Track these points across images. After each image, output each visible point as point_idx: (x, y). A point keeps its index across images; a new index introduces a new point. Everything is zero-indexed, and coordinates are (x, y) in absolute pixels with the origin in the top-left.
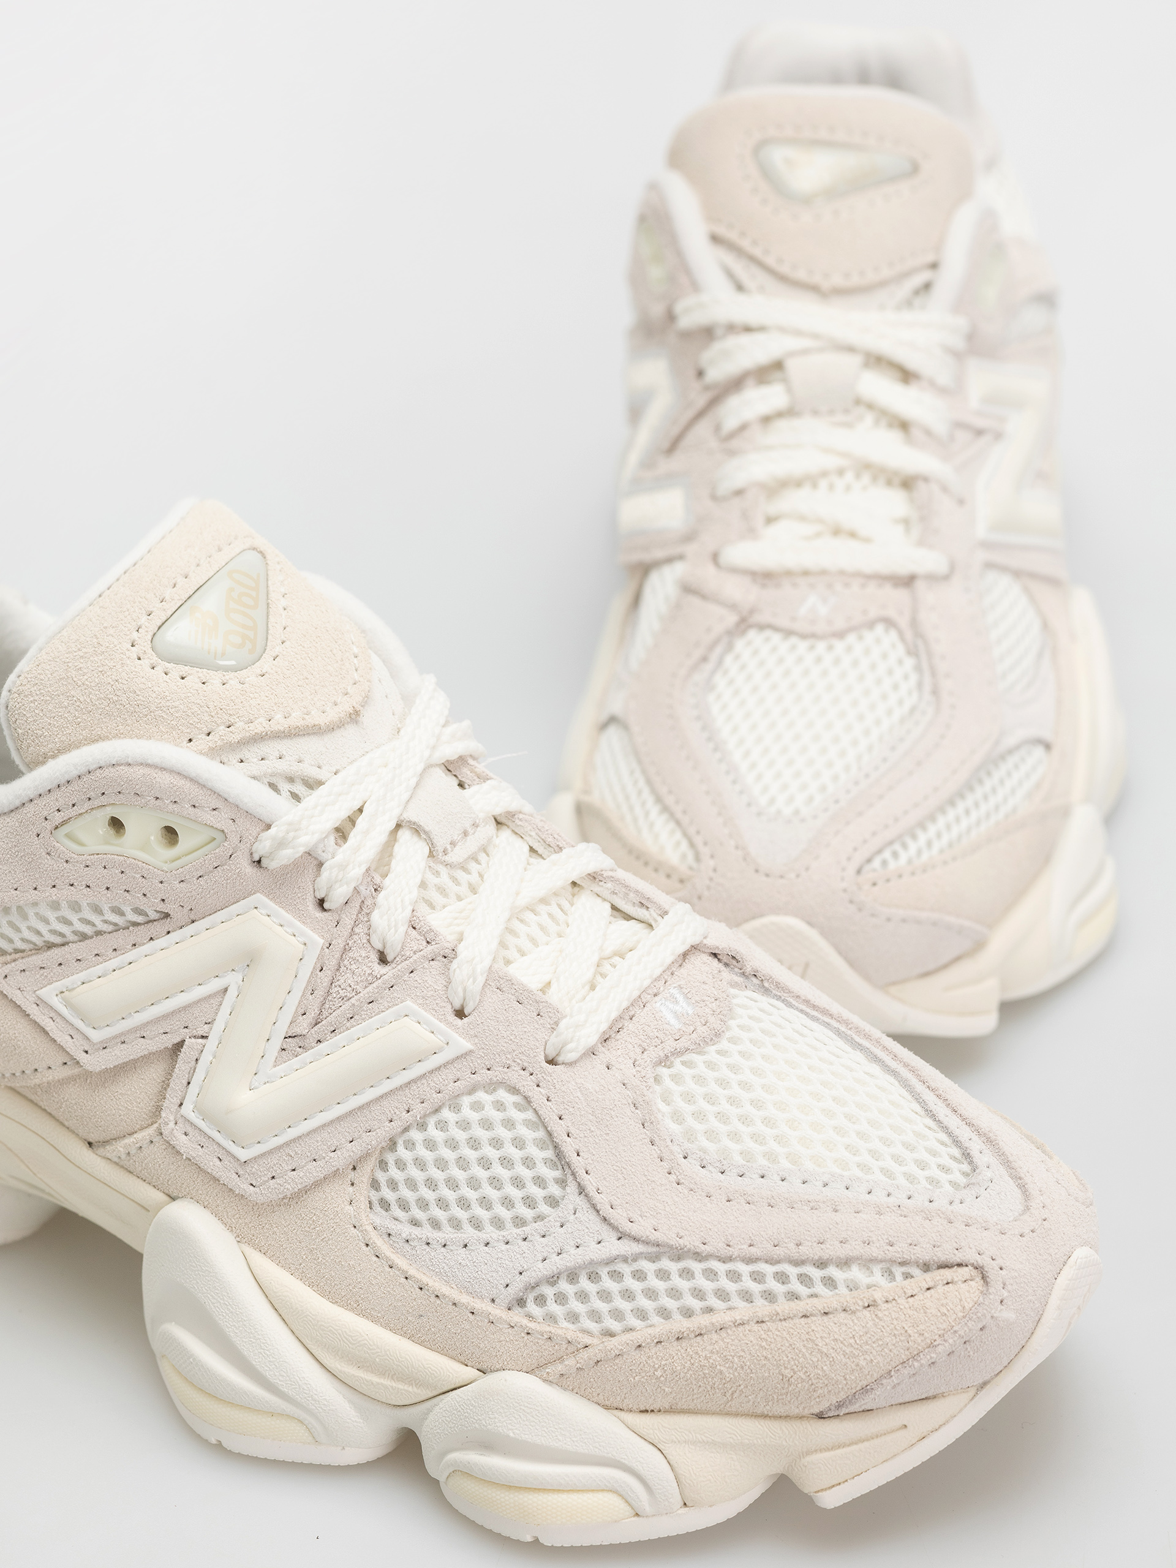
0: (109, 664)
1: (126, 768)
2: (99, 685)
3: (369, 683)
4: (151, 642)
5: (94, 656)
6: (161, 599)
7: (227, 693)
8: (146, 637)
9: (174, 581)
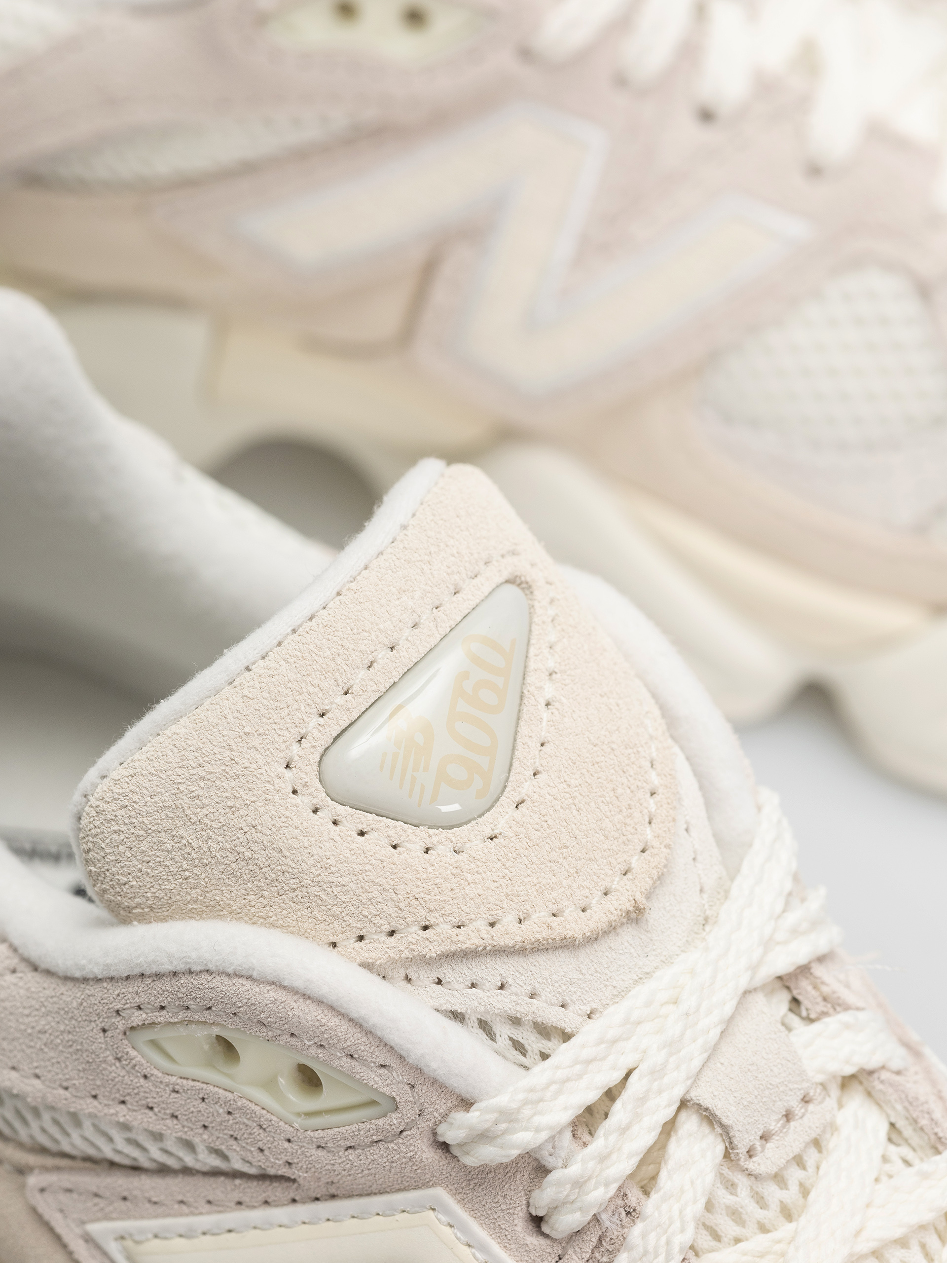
0: (245, 797)
1: (248, 984)
2: (225, 828)
3: (668, 851)
4: (319, 765)
5: (223, 779)
6: (345, 689)
7: (430, 869)
8: (311, 757)
9: (371, 658)
